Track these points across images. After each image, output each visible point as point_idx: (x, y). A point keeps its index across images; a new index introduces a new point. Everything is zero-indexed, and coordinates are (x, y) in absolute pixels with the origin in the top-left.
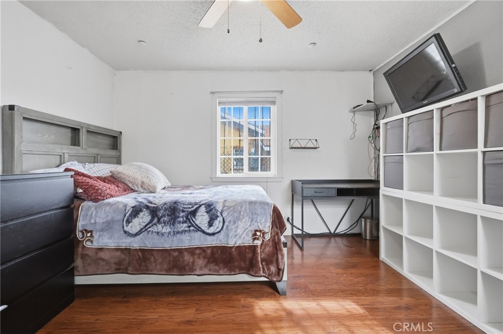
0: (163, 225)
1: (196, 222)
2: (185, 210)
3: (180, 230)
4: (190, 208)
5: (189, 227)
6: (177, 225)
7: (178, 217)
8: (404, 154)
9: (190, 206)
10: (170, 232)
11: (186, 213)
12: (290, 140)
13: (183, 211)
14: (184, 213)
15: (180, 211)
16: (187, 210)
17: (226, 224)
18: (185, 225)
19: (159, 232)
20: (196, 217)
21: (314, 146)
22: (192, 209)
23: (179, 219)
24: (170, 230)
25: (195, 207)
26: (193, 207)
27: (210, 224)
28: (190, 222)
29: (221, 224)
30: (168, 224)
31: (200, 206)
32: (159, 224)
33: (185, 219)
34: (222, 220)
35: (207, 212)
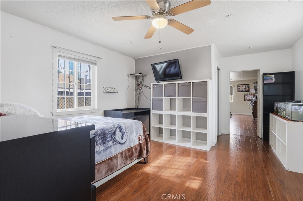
0: (99, 145)
1: (116, 139)
2: (110, 132)
3: (109, 146)
4: (112, 131)
5: (113, 142)
6: (107, 143)
7: (107, 138)
8: (164, 97)
9: (112, 130)
10: (104, 149)
11: (111, 134)
12: (103, 87)
13: (109, 134)
14: (110, 135)
15: (108, 134)
16: (111, 132)
17: (128, 136)
18: (111, 142)
19: (98, 151)
20: (116, 135)
21: (113, 91)
22: (113, 131)
23: (108, 139)
24: (104, 148)
25: (114, 130)
26: (113, 130)
27: (122, 138)
28: (114, 140)
29: (126, 137)
30: (102, 144)
31: (116, 129)
32: (97, 146)
33: (111, 138)
34: (126, 135)
35: (120, 131)
